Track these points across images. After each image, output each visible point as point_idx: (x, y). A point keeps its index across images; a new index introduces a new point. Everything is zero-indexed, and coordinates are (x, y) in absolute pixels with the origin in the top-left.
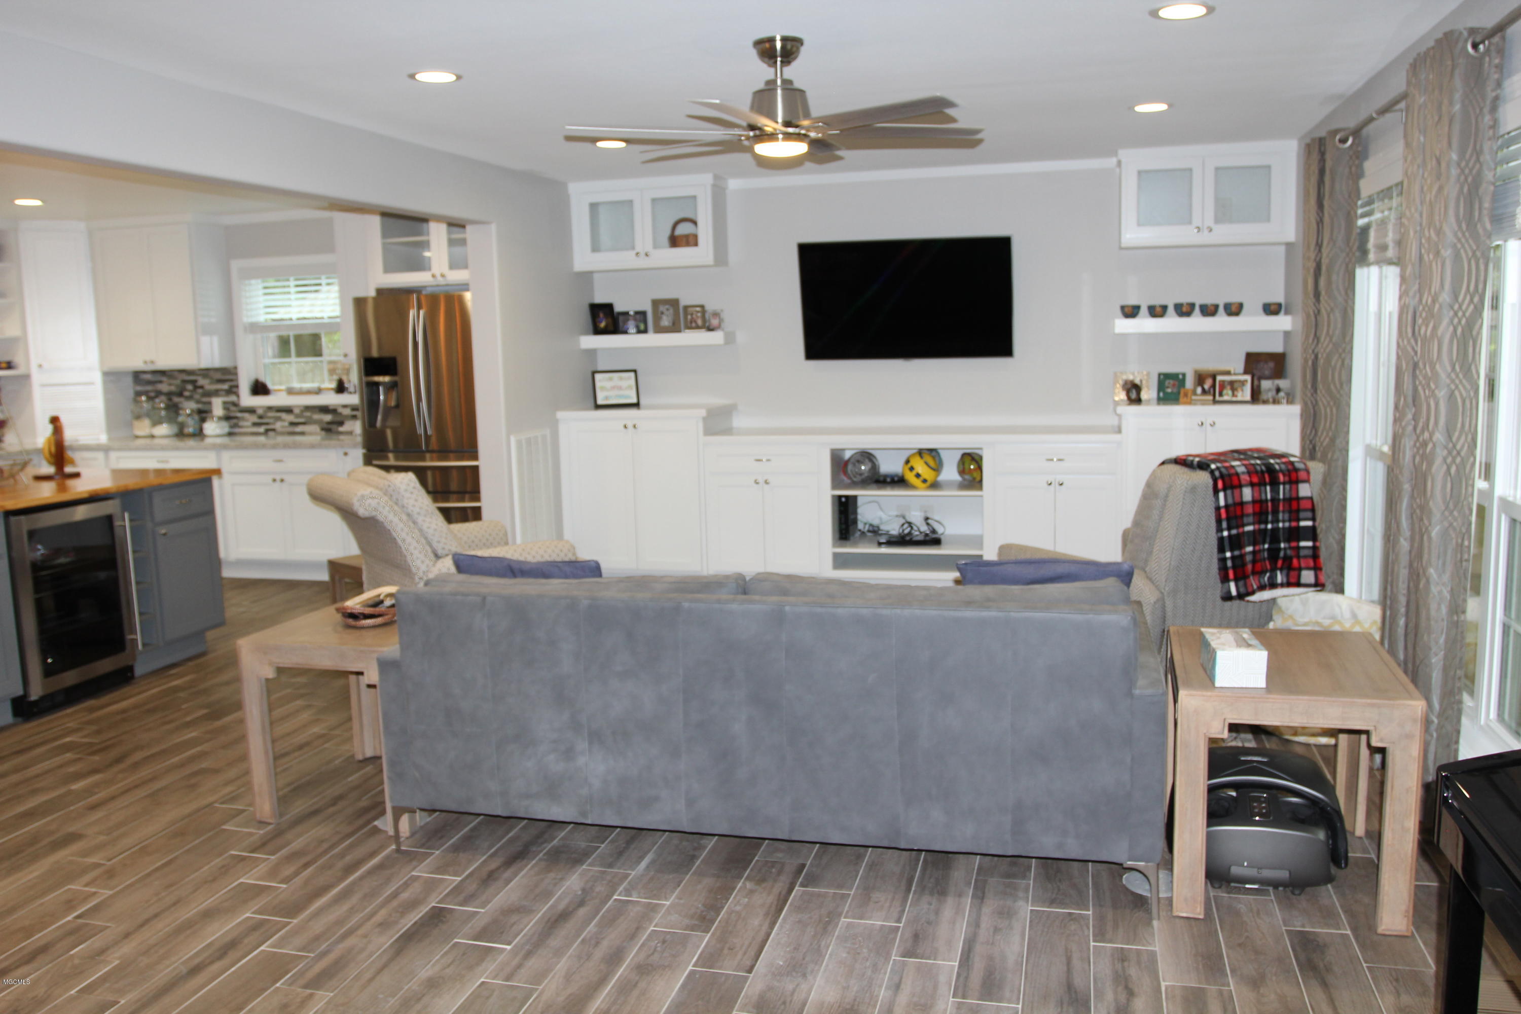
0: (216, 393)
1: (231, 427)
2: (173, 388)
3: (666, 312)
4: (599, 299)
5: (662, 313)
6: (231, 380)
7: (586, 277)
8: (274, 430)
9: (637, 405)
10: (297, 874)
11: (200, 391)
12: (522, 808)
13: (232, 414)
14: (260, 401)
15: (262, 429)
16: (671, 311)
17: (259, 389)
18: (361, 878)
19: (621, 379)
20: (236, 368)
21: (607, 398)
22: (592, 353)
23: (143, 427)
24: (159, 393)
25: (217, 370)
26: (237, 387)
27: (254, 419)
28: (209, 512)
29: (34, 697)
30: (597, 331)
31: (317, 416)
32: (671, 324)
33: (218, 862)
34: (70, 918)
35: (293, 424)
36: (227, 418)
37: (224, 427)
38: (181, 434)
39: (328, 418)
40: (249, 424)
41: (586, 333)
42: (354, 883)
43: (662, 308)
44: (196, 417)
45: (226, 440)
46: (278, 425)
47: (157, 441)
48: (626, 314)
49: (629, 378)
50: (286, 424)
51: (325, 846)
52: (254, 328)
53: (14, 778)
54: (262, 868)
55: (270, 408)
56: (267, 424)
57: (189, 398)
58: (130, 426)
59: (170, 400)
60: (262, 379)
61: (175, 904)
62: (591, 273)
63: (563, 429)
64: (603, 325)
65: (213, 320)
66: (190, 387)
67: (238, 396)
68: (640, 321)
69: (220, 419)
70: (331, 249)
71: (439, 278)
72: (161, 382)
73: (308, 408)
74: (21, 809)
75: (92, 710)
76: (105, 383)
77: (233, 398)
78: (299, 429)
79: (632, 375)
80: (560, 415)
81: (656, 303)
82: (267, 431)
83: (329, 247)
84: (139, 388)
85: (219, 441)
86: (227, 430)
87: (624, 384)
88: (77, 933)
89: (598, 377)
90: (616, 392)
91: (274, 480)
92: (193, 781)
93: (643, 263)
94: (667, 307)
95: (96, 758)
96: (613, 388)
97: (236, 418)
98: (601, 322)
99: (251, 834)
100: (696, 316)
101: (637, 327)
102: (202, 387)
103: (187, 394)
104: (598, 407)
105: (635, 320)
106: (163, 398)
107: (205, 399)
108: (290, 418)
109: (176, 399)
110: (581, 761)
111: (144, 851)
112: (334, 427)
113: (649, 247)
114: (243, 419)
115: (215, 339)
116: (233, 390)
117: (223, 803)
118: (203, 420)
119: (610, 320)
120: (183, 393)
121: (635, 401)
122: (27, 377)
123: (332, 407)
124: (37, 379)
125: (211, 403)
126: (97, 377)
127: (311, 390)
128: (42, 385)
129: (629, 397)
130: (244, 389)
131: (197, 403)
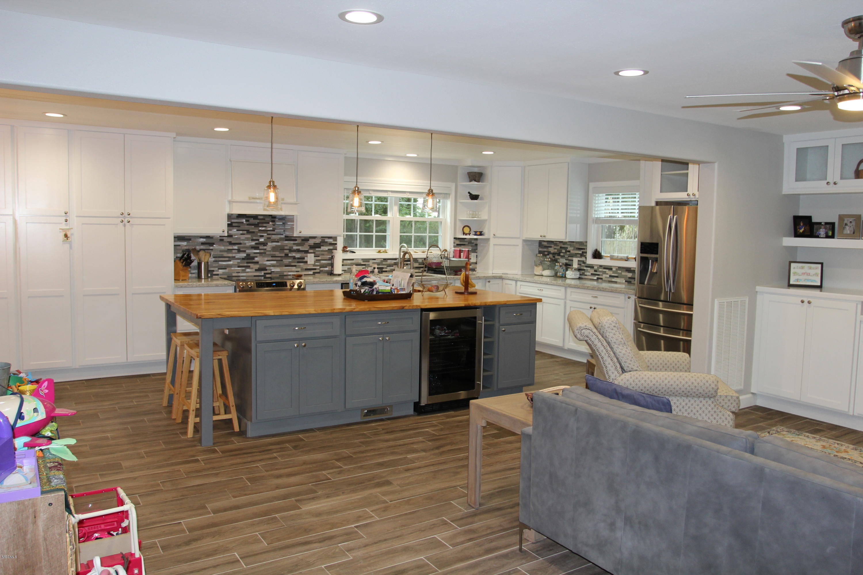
0: (575, 255)
1: (581, 275)
2: (556, 251)
3: (849, 224)
4: (802, 213)
5: (846, 224)
6: (584, 249)
7: (794, 198)
8: (602, 279)
9: (820, 287)
10: (462, 543)
11: (568, 253)
12: (584, 551)
13: (582, 268)
14: (596, 262)
15: (595, 278)
16: (854, 223)
17: (597, 255)
18: (490, 559)
19: (810, 268)
20: (586, 242)
21: (797, 280)
22: (793, 249)
23: (538, 270)
24: (549, 253)
25: (577, 242)
26: (586, 253)
27: (592, 271)
28: (533, 322)
29: (423, 404)
30: (797, 235)
31: (624, 273)
32: (852, 233)
33: (434, 520)
34: (353, 526)
35: (611, 276)
36: (579, 270)
37: (577, 274)
38: (556, 276)
39: (630, 275)
40: (590, 274)
41: (790, 236)
42: (484, 561)
43: (847, 220)
44: (564, 268)
45: (577, 282)
46: (604, 276)
48: (820, 223)
49: (817, 268)
50: (608, 276)
51: (489, 531)
52: (598, 221)
53: (391, 443)
54: (450, 533)
55: (601, 266)
56: (599, 275)
57: (563, 257)
58: (533, 269)
59: (554, 257)
60: (599, 249)
61: (398, 537)
62: (799, 195)
63: (759, 298)
64: (801, 231)
65: (578, 215)
66: (564, 251)
67: (586, 258)
68: (830, 230)
69: (575, 269)
70: (637, 178)
71: (692, 196)
72: (551, 247)
73: (620, 268)
74: (380, 460)
75: (448, 417)
76: (523, 246)
77: (583, 259)
78: (614, 280)
79: (819, 266)
80: (758, 288)
81: (841, 218)
82: (598, 279)
83: (637, 177)
84: (540, 249)
85: (573, 282)
86: (578, 276)
87: (812, 272)
88: (349, 535)
89: (793, 265)
90: (805, 277)
91: (591, 308)
92: (459, 470)
93: (832, 189)
94: (851, 220)
95: (430, 443)
96: (804, 274)
97: (584, 270)
98: (800, 229)
99: (460, 510)
101: (827, 233)
102: (569, 251)
103: (562, 254)
104: (790, 286)
105: (825, 228)
106: (551, 256)
107: (570, 258)
108: (610, 273)
109: (557, 257)
110: (619, 534)
111: (408, 502)
112: (631, 281)
113: (837, 179)
114: (587, 271)
115: (578, 226)
116: (583, 254)
117: (461, 488)
118: (567, 270)
119: (808, 228)
120: (560, 254)
121: (819, 284)
122: (488, 240)
123: (632, 269)
124: (492, 241)
125: (573, 260)
126: (520, 242)
127: (623, 258)
128: (494, 245)
129: (815, 281)
130: (589, 254)
131: (566, 260)
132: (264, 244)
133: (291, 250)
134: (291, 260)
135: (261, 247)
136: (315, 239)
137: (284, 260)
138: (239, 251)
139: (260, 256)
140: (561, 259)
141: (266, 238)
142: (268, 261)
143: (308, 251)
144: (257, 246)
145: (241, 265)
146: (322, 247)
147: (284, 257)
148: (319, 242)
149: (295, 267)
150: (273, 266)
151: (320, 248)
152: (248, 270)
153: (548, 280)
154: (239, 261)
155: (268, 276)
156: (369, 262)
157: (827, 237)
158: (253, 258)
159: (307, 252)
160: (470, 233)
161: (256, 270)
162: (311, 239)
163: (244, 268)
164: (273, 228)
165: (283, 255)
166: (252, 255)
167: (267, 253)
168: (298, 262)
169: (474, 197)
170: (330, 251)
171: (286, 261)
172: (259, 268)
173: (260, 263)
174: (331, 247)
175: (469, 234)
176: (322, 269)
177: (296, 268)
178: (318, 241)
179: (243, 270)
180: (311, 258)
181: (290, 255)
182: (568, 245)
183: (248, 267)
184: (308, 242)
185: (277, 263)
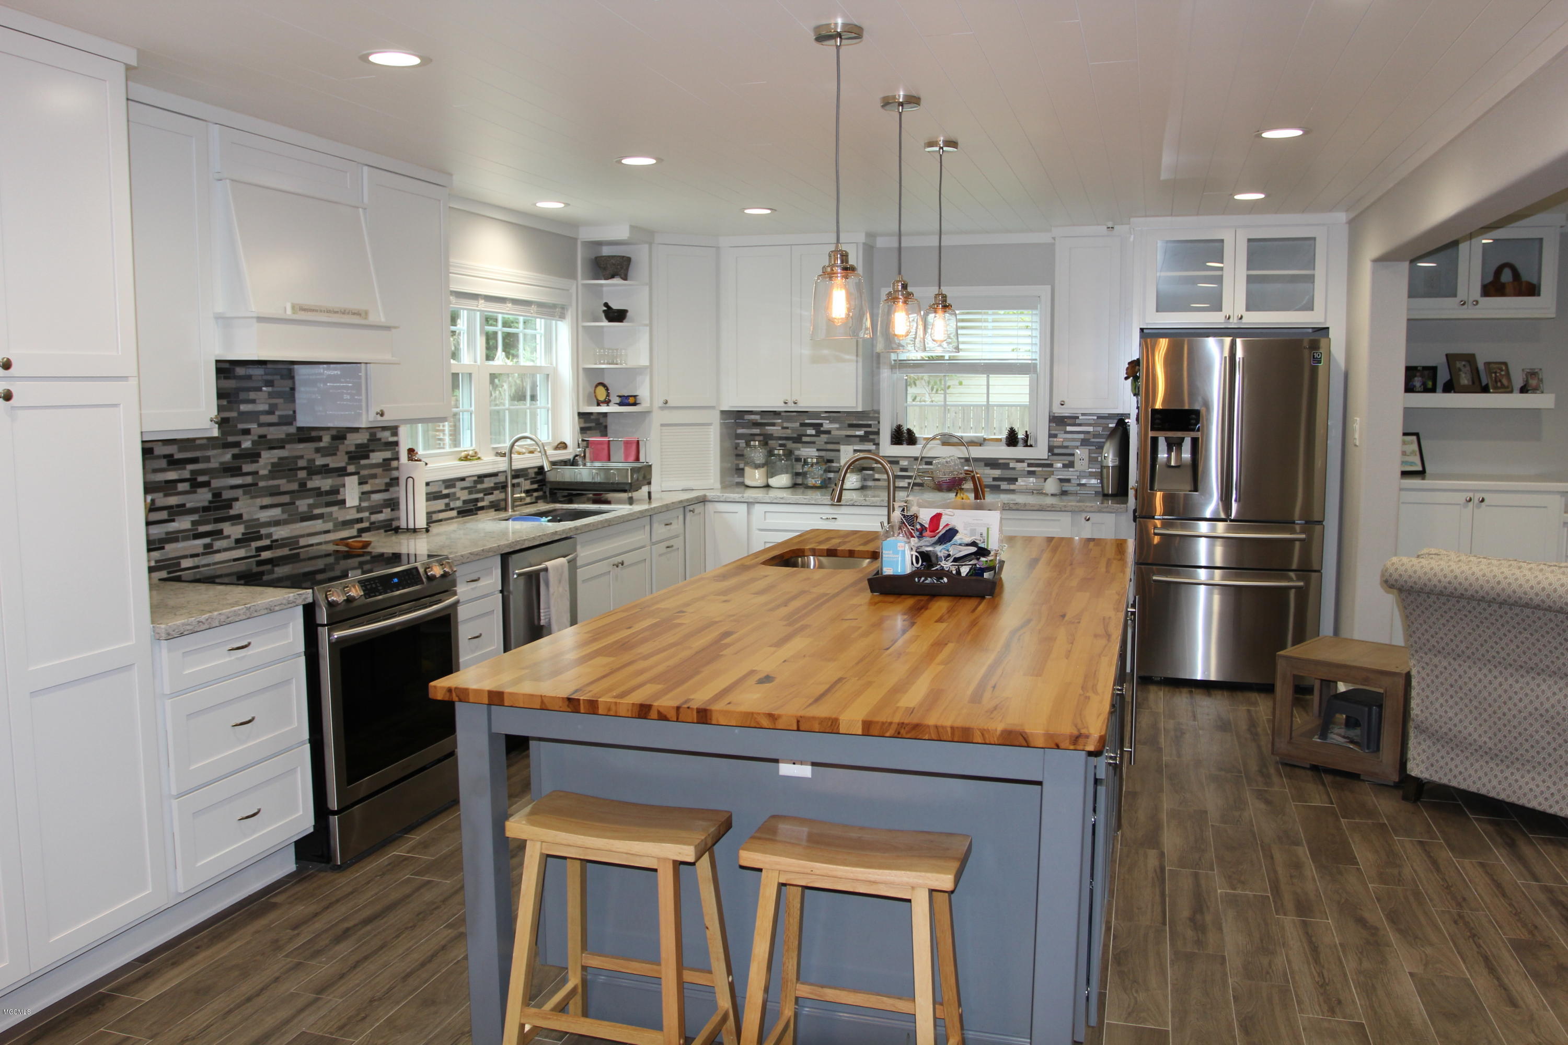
0: (846, 440)
1: (864, 479)
2: (788, 433)
3: (1462, 368)
5: (1460, 370)
6: (868, 426)
8: (920, 485)
9: (1421, 474)
11: (824, 437)
13: (868, 465)
14: (903, 450)
15: (905, 484)
16: (1468, 367)
17: (902, 436)
20: (874, 411)
23: (757, 476)
24: (769, 437)
25: (849, 413)
26: (876, 433)
27: (894, 470)
32: (1470, 383)
39: (997, 473)
43: (1459, 364)
44: (824, 467)
47: (773, 494)
48: (1414, 369)
49: (1412, 443)
55: (915, 459)
57: (809, 444)
60: (907, 425)
66: (811, 432)
67: (877, 444)
71: (1233, 320)
73: (968, 461)
76: (722, 425)
77: (868, 446)
79: (1414, 438)
93: (1466, 312)
94: (1463, 363)
97: (873, 469)
100: (1501, 375)
101: (1424, 384)
102: (828, 432)
103: (807, 439)
105: (1422, 376)
106: (774, 443)
107: (830, 446)
109: (791, 445)
112: (1004, 486)
113: (1476, 294)
114: (882, 471)
116: (871, 436)
118: (830, 470)
120: (801, 439)
121: (1420, 468)
122: (646, 414)
123: (1001, 461)
124: (658, 417)
125: (839, 451)
126: (715, 419)
127: (976, 440)
128: (662, 425)
129: (1412, 464)
130: (885, 436)
131: (818, 450)
132: (253, 456)
133: (313, 471)
134: (311, 501)
135: (246, 468)
136: (358, 432)
137: (298, 503)
138: (195, 485)
139: (245, 493)
140: (802, 449)
141: (256, 438)
142: (263, 507)
143: (344, 469)
144: (236, 463)
145: (202, 529)
146: (372, 455)
147: (298, 491)
148: (366, 441)
149: (320, 521)
150: (277, 523)
151: (367, 457)
152: (218, 545)
153: (786, 495)
154: (195, 517)
155: (266, 555)
156: (454, 486)
157: (1426, 390)
158: (229, 504)
159: (342, 472)
160: (610, 401)
161: (238, 541)
162: (350, 432)
163: (207, 540)
164: (270, 405)
165: (295, 486)
166: (226, 495)
167: (262, 484)
168: (328, 504)
169: (615, 315)
170: (386, 465)
171: (303, 505)
172: (243, 534)
173: (245, 517)
174: (388, 454)
175: (607, 402)
176: (375, 518)
177: (324, 522)
178: (362, 438)
179: (207, 546)
180: (352, 492)
181: (310, 485)
182: (825, 418)
183: (218, 534)
184: (346, 442)
185: (283, 512)
